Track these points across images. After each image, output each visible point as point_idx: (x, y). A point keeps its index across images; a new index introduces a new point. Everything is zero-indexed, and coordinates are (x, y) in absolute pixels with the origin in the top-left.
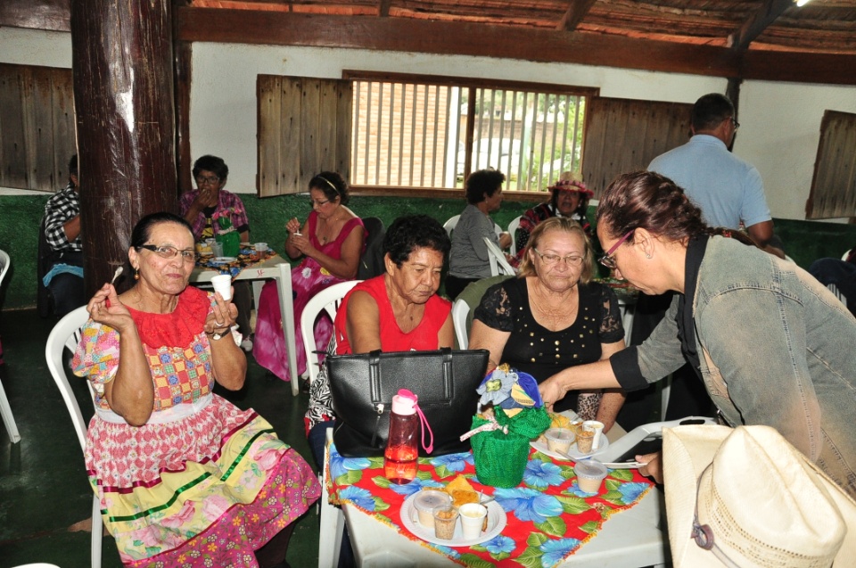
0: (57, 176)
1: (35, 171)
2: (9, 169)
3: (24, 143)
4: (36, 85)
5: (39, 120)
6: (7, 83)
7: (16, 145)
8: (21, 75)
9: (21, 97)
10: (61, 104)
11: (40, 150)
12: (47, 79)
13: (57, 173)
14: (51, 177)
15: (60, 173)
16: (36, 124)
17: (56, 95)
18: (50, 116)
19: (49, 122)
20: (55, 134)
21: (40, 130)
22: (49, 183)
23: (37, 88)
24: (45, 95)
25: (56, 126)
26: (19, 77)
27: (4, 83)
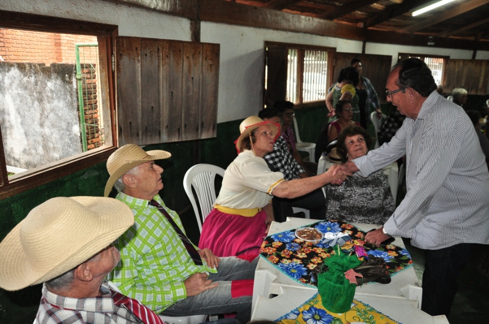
0: (183, 129)
1: (167, 127)
2: (146, 128)
3: (159, 107)
4: (171, 56)
5: (172, 84)
6: (148, 55)
7: (152, 107)
8: (160, 48)
9: (159, 67)
10: (189, 71)
11: (172, 109)
12: (180, 51)
13: (183, 125)
14: (179, 129)
15: (185, 126)
16: (170, 87)
17: (186, 63)
18: (180, 79)
19: (180, 86)
20: (184, 95)
21: (172, 92)
22: (177, 134)
23: (172, 58)
24: (178, 64)
25: (184, 88)
26: (158, 50)
27: (146, 55)
